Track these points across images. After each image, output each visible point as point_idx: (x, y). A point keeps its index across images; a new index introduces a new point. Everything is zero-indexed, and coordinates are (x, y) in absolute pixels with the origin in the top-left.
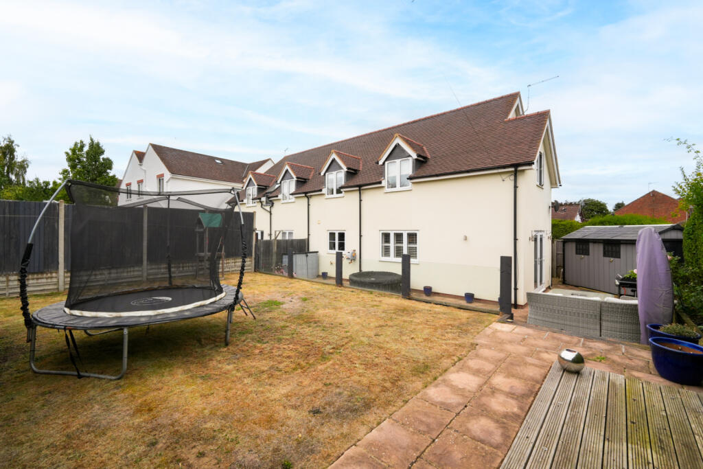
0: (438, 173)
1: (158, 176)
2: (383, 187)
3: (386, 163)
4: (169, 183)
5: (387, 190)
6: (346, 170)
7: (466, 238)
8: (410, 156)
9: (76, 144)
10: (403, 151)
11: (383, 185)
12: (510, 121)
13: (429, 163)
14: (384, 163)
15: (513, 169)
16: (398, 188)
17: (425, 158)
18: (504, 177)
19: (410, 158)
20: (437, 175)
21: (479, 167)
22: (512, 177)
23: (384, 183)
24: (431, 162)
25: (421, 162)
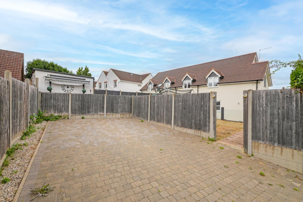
0: (229, 82)
1: (114, 81)
2: (207, 86)
3: (208, 78)
4: (119, 83)
5: (209, 87)
6: (192, 80)
7: (239, 103)
8: (218, 76)
9: (80, 68)
10: (215, 74)
11: (207, 85)
12: (254, 64)
13: (224, 78)
14: (207, 78)
15: (256, 82)
16: (213, 86)
17: (223, 77)
18: (253, 84)
19: (218, 77)
20: (228, 83)
21: (244, 80)
22: (256, 84)
23: (208, 85)
24: (225, 78)
25: (222, 78)
